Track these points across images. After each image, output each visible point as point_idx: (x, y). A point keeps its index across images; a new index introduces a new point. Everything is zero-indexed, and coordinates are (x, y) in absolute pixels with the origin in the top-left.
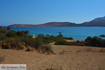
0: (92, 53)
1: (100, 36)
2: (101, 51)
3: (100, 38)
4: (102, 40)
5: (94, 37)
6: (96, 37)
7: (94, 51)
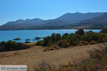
0: (7, 58)
1: (14, 40)
2: (15, 54)
3: (15, 42)
4: (16, 43)
5: (8, 41)
6: (10, 41)
7: (9, 55)
